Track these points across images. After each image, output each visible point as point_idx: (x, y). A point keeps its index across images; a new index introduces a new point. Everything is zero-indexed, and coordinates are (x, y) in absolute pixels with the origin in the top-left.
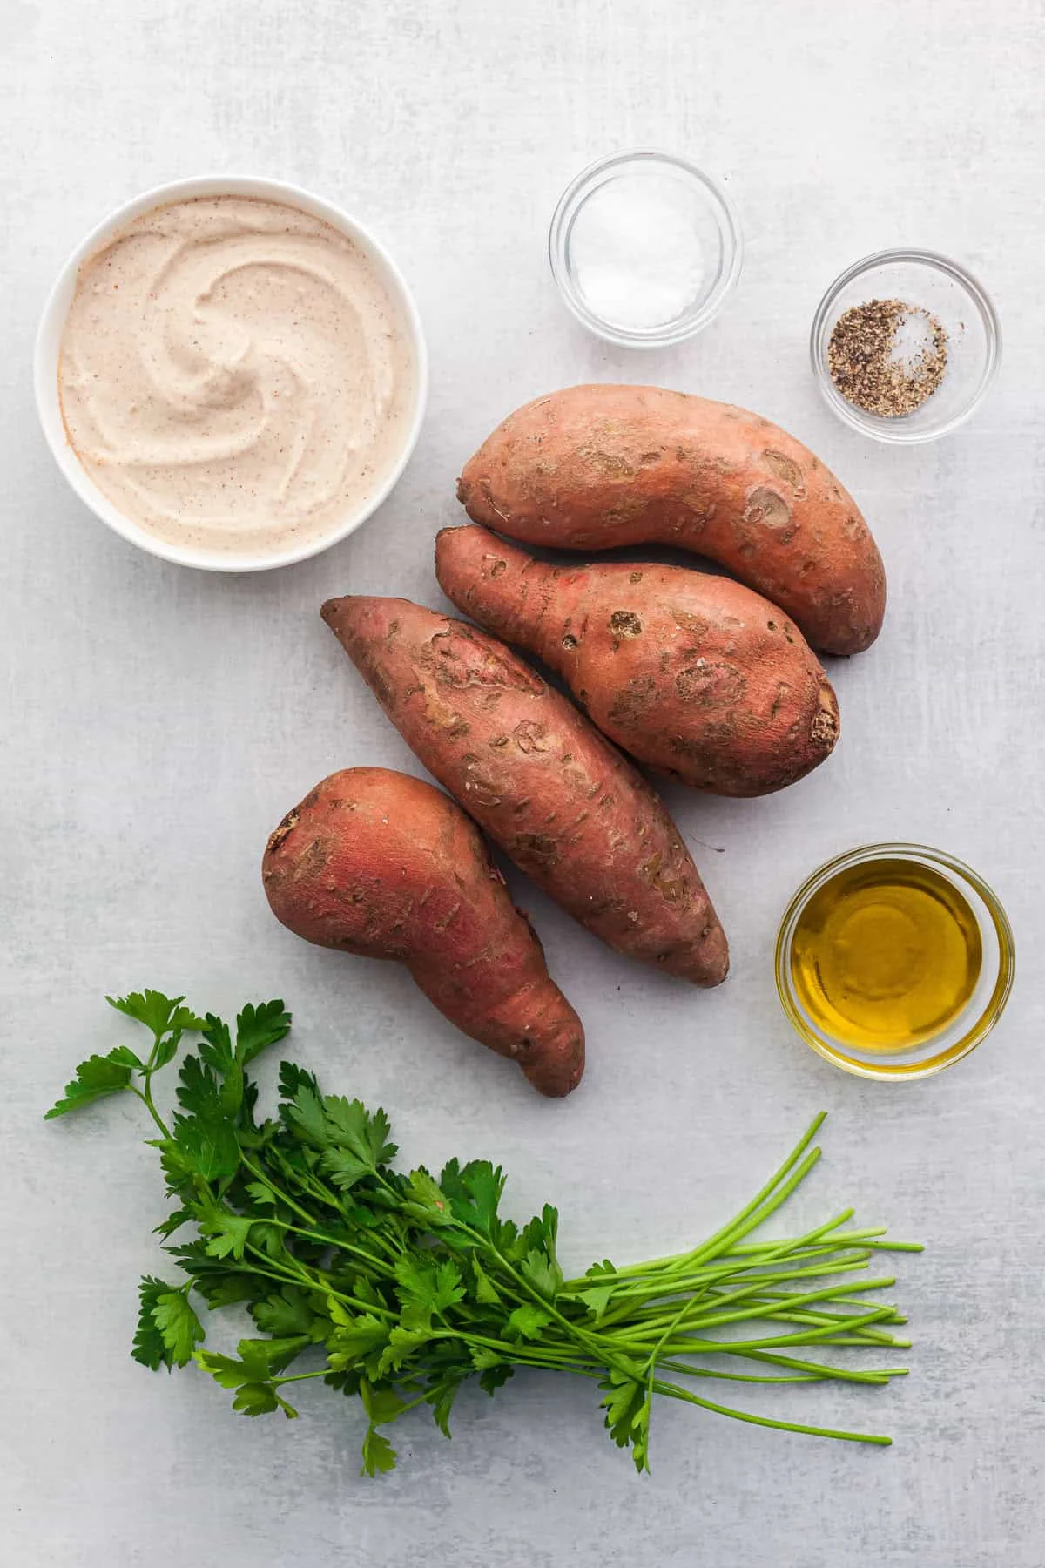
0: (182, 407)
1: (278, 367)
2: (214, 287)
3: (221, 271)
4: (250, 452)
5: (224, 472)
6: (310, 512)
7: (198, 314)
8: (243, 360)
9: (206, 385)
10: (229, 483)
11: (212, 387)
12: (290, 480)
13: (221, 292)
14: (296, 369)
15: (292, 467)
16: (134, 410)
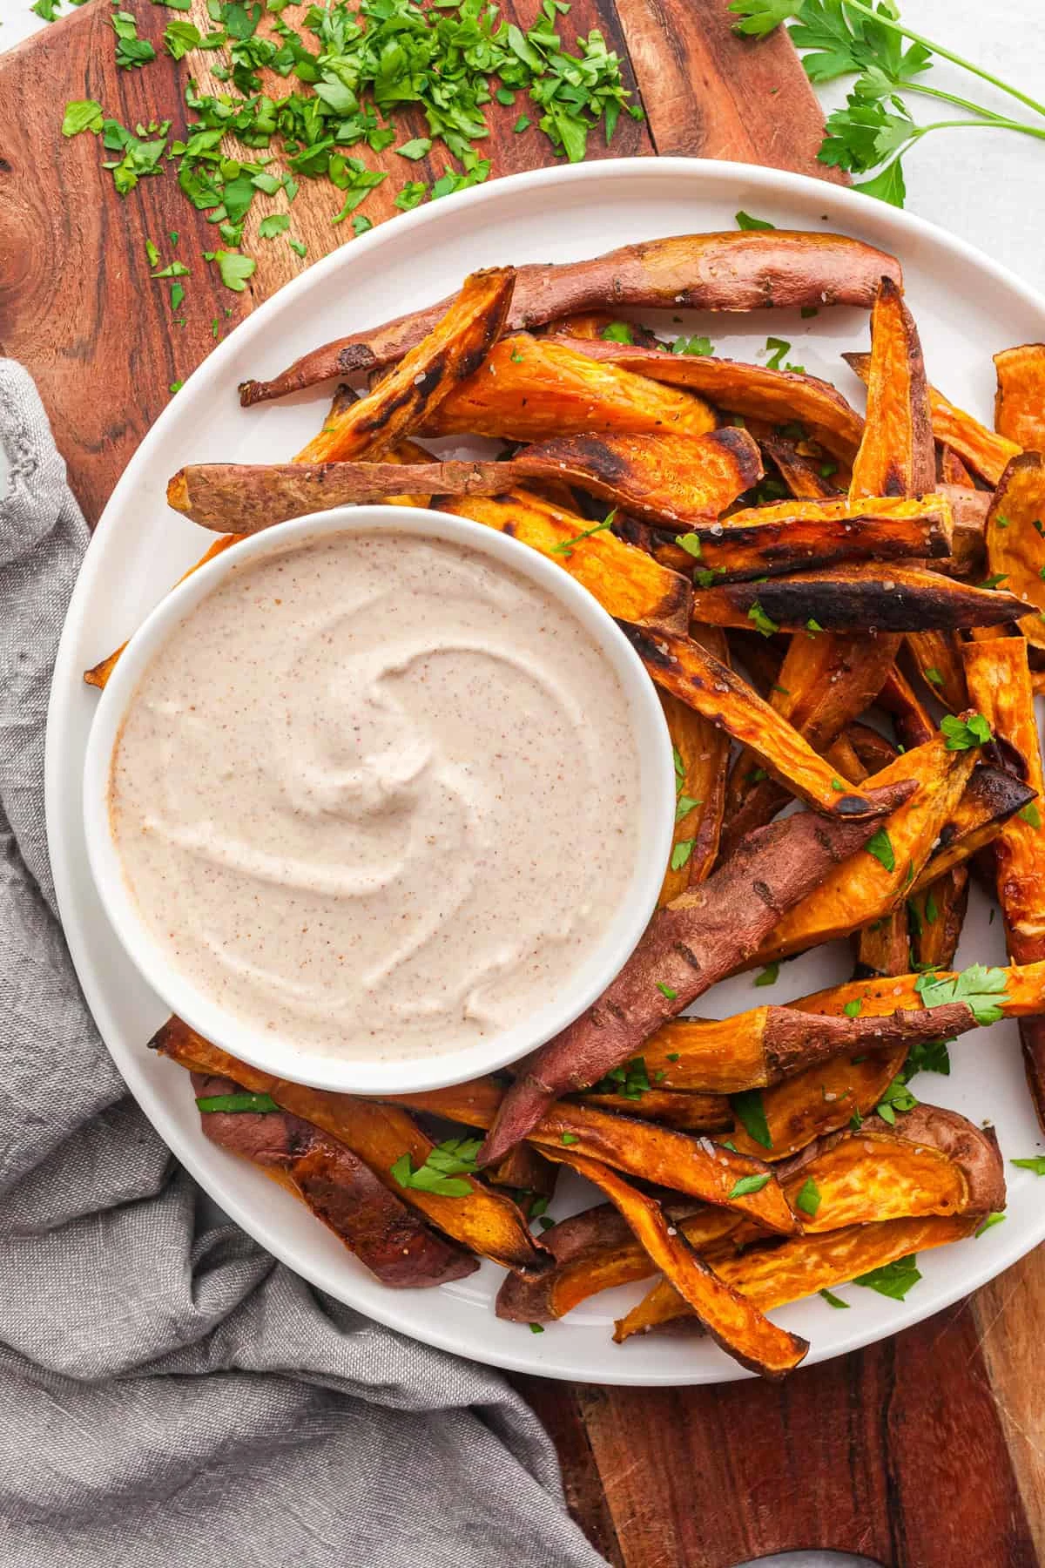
0: (299, 802)
1: (450, 807)
2: (414, 661)
3: (433, 645)
4: (361, 901)
5: (315, 910)
6: (407, 1021)
7: (376, 692)
8: (409, 783)
9: (345, 789)
10: (314, 929)
11: (352, 795)
12: (398, 965)
13: (420, 670)
14: (473, 821)
15: (409, 944)
16: (230, 776)
